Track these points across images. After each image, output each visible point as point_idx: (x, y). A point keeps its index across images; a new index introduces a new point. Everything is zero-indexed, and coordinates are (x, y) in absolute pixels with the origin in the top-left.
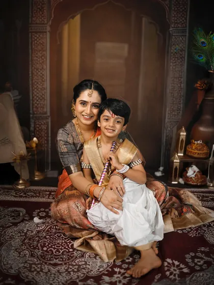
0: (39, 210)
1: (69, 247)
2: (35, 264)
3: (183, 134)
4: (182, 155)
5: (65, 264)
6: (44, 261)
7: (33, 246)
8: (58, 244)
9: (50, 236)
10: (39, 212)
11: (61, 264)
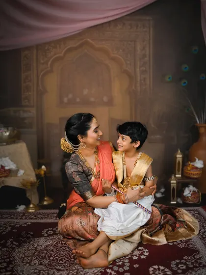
0: (47, 230)
1: (71, 258)
2: (43, 270)
3: (179, 156)
4: (180, 176)
5: (67, 270)
6: (51, 267)
7: (42, 257)
8: (62, 254)
9: (56, 249)
10: (48, 231)
11: (64, 270)
